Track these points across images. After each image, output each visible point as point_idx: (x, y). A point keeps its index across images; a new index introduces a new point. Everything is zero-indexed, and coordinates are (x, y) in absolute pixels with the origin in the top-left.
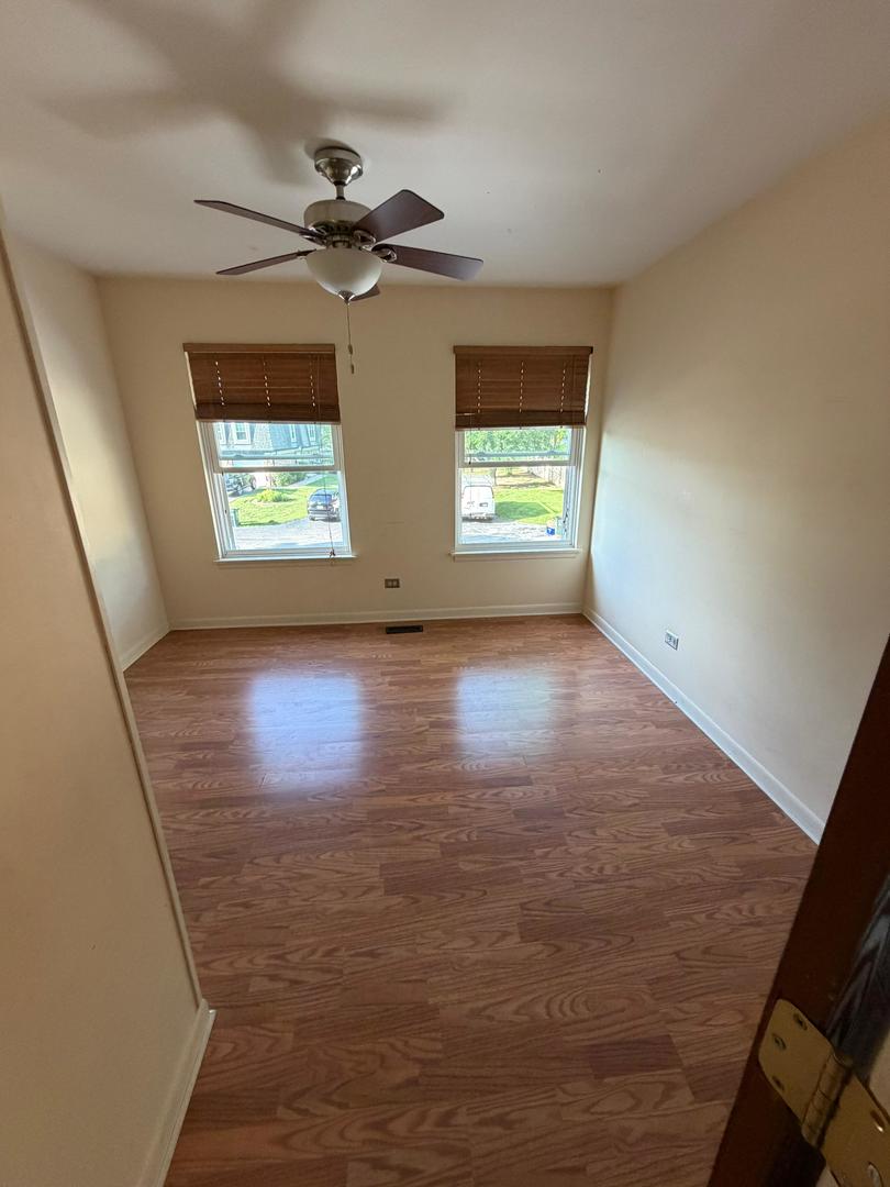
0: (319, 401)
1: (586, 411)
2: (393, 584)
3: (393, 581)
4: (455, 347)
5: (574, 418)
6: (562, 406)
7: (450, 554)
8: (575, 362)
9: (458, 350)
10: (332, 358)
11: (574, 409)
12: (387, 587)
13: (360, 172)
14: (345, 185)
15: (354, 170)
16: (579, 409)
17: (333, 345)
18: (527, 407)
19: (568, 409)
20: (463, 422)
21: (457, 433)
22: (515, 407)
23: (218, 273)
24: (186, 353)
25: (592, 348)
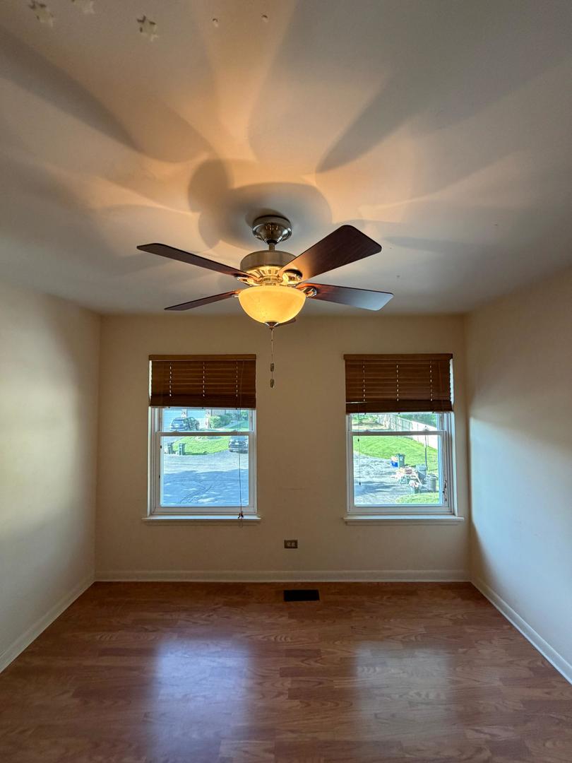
0: (241, 393)
1: (452, 400)
2: (291, 545)
3: (291, 542)
4: (345, 355)
5: (442, 405)
6: (432, 396)
7: (342, 519)
8: (440, 363)
9: (347, 358)
10: (254, 363)
11: (441, 398)
12: (286, 547)
13: (289, 234)
14: (276, 243)
15: (285, 232)
16: (445, 399)
17: (255, 356)
18: (404, 397)
19: (437, 398)
20: (351, 409)
21: (347, 417)
22: (394, 397)
23: (166, 309)
24: (151, 362)
25: (452, 355)
